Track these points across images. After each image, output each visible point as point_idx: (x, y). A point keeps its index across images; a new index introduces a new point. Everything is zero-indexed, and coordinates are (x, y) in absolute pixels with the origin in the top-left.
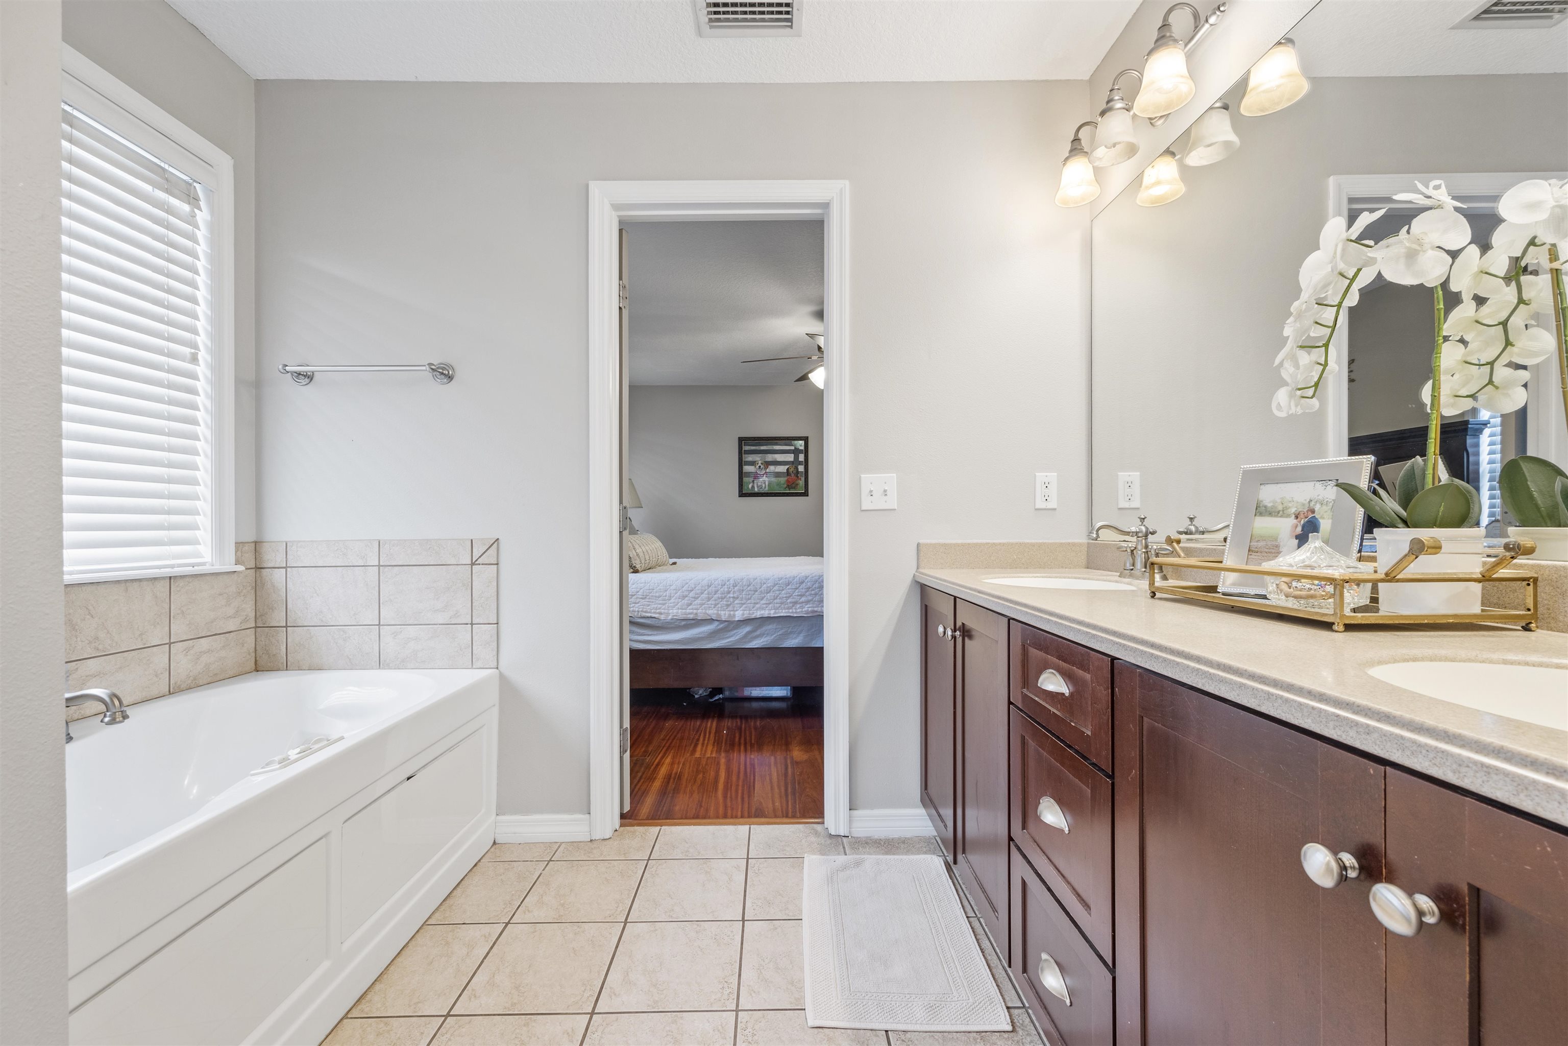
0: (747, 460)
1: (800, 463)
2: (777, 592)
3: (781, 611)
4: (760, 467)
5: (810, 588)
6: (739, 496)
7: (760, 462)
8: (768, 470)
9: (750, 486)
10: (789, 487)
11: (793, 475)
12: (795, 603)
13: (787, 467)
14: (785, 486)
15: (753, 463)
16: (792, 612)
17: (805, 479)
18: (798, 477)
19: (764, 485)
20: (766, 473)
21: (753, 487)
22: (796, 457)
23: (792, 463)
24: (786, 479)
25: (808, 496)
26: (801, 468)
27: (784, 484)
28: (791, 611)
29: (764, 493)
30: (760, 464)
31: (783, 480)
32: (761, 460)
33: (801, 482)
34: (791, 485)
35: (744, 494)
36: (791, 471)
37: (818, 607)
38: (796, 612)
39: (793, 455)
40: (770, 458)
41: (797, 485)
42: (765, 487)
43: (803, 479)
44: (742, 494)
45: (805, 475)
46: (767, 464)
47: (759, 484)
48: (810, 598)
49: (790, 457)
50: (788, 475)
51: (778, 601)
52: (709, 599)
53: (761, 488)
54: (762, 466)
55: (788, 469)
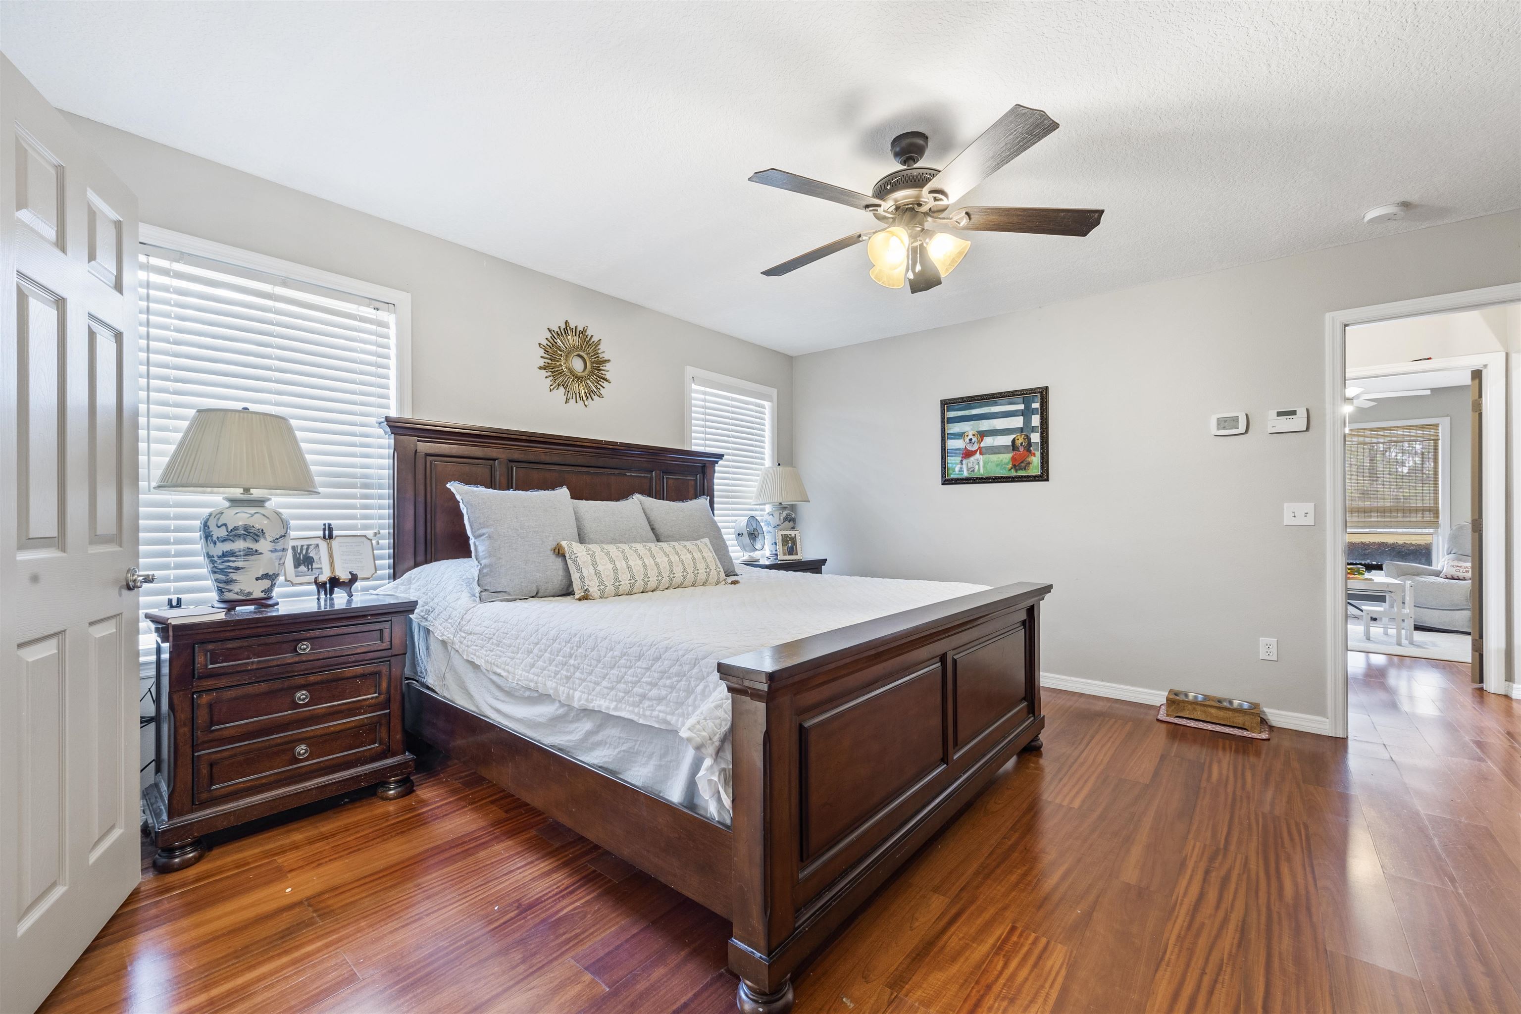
0: (951, 431)
1: (1033, 429)
2: (623, 670)
3: (624, 706)
4: (971, 440)
5: (665, 672)
6: (943, 484)
7: (971, 434)
8: (982, 445)
9: (957, 469)
10: (1015, 467)
11: (1021, 449)
12: (644, 697)
13: (1013, 437)
14: (1010, 466)
15: (960, 435)
16: (638, 714)
17: (1042, 454)
18: (1030, 451)
19: (977, 467)
20: (979, 448)
21: (961, 470)
22: (1027, 421)
23: (1021, 430)
24: (1011, 455)
25: (1047, 480)
26: (1035, 438)
27: (1007, 464)
28: (636, 710)
29: (977, 479)
30: (970, 436)
31: (1007, 457)
32: (972, 430)
33: (1036, 460)
34: (1019, 463)
35: (948, 480)
36: (1018, 443)
37: (673, 714)
38: (644, 716)
39: (1022, 417)
40: (985, 425)
41: (1029, 463)
42: (979, 470)
43: (1038, 454)
44: (946, 481)
45: (1042, 448)
46: (982, 434)
47: (970, 465)
48: (664, 692)
49: (1018, 422)
50: (1013, 450)
51: (622, 686)
52: (551, 661)
53: (973, 471)
54: (974, 439)
55: (1014, 441)
